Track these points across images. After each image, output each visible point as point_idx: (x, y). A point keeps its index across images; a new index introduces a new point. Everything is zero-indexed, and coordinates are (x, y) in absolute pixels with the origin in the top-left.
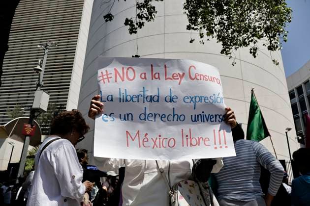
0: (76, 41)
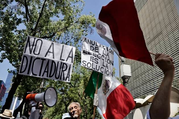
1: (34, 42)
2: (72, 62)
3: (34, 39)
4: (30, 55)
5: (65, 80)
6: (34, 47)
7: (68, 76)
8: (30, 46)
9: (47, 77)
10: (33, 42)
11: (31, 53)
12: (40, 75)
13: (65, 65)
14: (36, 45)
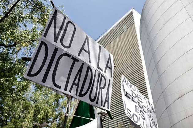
0: (143, 72)
1: (63, 24)
2: (111, 77)
3: (63, 18)
4: (54, 43)
5: (103, 105)
6: (62, 32)
7: (107, 100)
8: (55, 27)
9: (76, 95)
10: (62, 22)
11: (56, 41)
12: (66, 90)
13: (103, 78)
14: (65, 30)
